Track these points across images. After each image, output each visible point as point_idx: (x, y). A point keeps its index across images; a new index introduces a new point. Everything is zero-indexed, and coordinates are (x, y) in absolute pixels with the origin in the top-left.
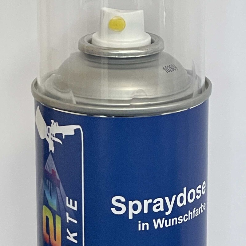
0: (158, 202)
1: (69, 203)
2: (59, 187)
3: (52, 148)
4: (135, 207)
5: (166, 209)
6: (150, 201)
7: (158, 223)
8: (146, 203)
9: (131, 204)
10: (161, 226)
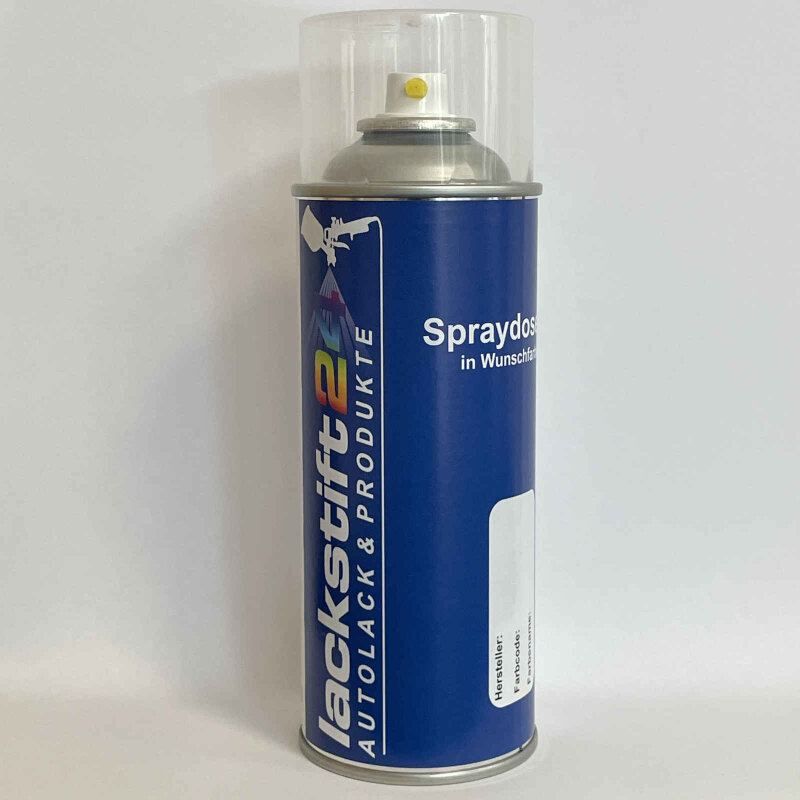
0: (487, 329)
1: (360, 336)
2: (344, 315)
3: (332, 259)
4: (457, 335)
5: (497, 340)
6: (477, 326)
7: (488, 361)
8: (472, 328)
9: (451, 329)
10: (492, 365)
